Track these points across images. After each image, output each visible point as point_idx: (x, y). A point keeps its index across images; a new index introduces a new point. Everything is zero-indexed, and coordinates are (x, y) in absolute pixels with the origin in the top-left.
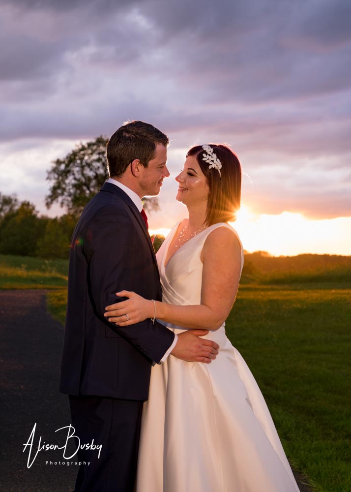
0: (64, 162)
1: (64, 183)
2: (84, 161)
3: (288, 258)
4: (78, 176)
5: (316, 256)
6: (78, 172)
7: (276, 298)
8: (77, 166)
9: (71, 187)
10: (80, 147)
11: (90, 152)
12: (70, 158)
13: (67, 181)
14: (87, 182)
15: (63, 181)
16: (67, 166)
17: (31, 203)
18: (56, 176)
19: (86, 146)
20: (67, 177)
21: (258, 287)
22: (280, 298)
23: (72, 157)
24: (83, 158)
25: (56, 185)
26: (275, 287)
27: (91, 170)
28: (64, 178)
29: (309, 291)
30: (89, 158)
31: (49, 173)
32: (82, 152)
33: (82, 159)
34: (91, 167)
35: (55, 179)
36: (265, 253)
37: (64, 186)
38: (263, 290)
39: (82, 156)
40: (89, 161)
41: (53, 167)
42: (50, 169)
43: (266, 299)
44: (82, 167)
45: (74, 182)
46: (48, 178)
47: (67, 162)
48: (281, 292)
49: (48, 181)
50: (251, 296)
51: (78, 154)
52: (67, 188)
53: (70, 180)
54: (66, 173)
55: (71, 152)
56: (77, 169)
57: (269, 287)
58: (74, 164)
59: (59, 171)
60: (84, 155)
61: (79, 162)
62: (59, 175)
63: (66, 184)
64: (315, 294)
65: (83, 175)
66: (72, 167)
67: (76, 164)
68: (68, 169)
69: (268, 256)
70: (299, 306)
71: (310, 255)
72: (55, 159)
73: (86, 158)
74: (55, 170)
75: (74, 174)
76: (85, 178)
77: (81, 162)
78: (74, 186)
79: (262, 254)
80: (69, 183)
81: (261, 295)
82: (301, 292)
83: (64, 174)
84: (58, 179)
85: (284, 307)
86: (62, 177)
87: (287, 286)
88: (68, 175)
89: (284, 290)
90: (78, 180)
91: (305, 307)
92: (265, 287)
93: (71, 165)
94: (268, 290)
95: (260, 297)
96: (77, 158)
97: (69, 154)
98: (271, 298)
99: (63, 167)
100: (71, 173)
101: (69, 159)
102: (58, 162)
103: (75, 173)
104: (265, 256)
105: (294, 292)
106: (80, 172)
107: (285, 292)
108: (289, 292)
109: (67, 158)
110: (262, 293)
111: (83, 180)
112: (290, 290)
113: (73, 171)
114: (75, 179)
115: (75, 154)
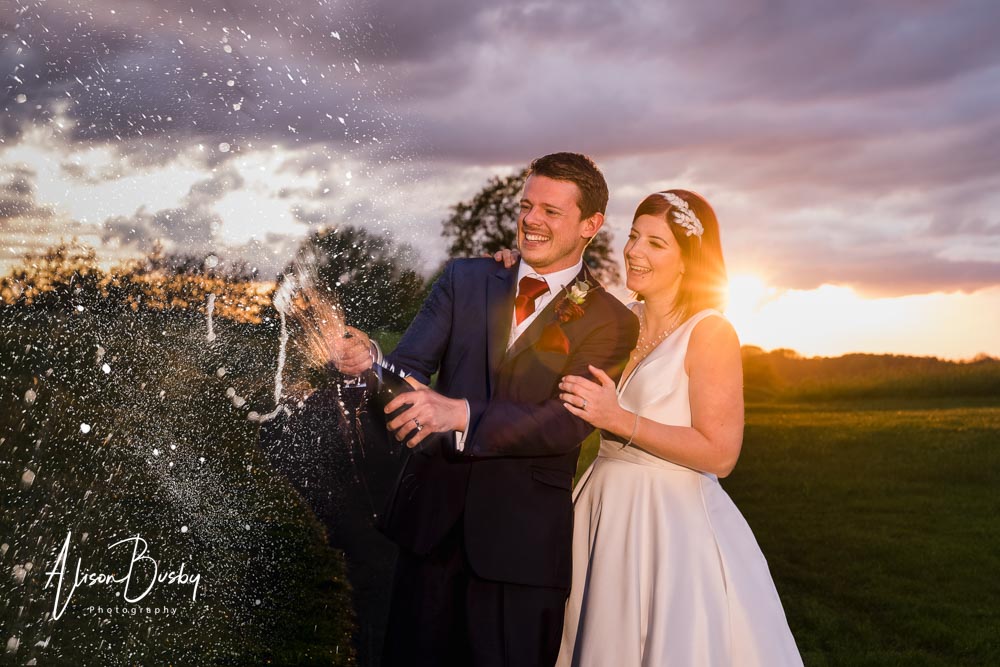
0: (470, 208)
1: (470, 240)
2: (501, 206)
3: (827, 359)
4: (491, 230)
5: (872, 356)
6: (492, 223)
7: (808, 423)
8: (491, 214)
9: (480, 247)
10: (496, 183)
11: (511, 191)
12: (480, 201)
13: (475, 238)
14: (507, 239)
15: (468, 237)
16: (475, 214)
17: (417, 272)
18: (457, 230)
19: (505, 182)
20: (474, 232)
21: (776, 406)
22: (814, 424)
23: (483, 200)
24: (500, 202)
25: (458, 244)
26: (807, 406)
27: (513, 219)
28: (470, 232)
29: (861, 413)
30: (510, 201)
31: (446, 225)
32: (499, 192)
33: (498, 203)
34: (513, 215)
35: (455, 234)
36: (791, 352)
37: (469, 246)
38: (785, 411)
39: (498, 198)
40: (509, 206)
41: (451, 215)
42: (447, 219)
43: (790, 426)
44: (499, 216)
45: (485, 239)
46: (445, 234)
47: (474, 208)
48: (816, 414)
49: (444, 238)
50: (765, 420)
51: (493, 195)
52: (475, 249)
53: (479, 236)
54: (474, 224)
55: (481, 192)
56: (491, 218)
57: (797, 406)
58: (486, 211)
59: (461, 221)
60: (502, 196)
61: (493, 207)
62: (462, 229)
63: (472, 243)
64: (870, 418)
65: (500, 228)
66: (483, 215)
67: (489, 211)
68: (477, 218)
69: (795, 357)
70: (843, 436)
71: (862, 356)
72: (455, 203)
73: (505, 200)
74: (455, 221)
75: (485, 227)
76: (503, 233)
77: (498, 209)
78: (486, 245)
79: (786, 355)
80: (478, 241)
81: (782, 419)
82: (848, 415)
83: (470, 227)
84: (460, 234)
85: (821, 437)
86: (467, 231)
87: (825, 405)
88: (477, 228)
89: (821, 411)
90: (493, 236)
91: (854, 438)
92: (790, 406)
93: (482, 212)
94: (795, 411)
95: (780, 422)
96: (491, 201)
97: (478, 194)
98: (800, 424)
99: (468, 215)
100: (481, 225)
101: (477, 203)
102: (461, 208)
103: (488, 224)
104: (790, 356)
105: (836, 415)
106: (496, 224)
107: (823, 415)
108: (829, 415)
109: (475, 200)
110: (784, 416)
111: (500, 235)
112: (831, 411)
113: (485, 222)
114: (487, 234)
115: (487, 194)
